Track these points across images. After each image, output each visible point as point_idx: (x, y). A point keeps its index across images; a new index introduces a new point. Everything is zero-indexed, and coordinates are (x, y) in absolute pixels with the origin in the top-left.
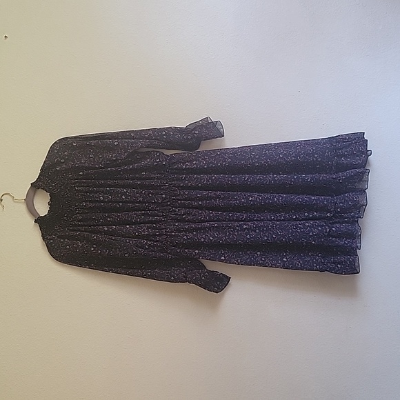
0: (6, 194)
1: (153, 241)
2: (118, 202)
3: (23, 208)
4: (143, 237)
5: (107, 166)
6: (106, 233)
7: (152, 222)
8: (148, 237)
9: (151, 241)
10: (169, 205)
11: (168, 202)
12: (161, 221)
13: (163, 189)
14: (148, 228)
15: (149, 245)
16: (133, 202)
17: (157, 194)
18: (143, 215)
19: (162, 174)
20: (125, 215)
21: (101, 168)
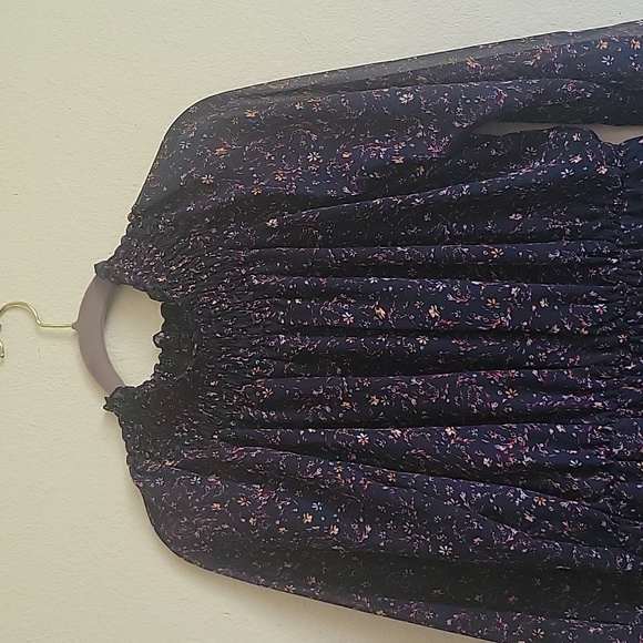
0: (13, 306)
1: (556, 493)
2: (412, 333)
3: (68, 355)
4: (514, 476)
5: (369, 189)
6: (364, 455)
7: (548, 417)
8: (532, 477)
9: (545, 491)
10: (625, 346)
11: (618, 331)
12: (588, 411)
13: (597, 280)
14: (534, 439)
15: (541, 513)
16: (472, 334)
17: (570, 299)
18: (512, 383)
19: (593, 218)
20: (440, 384)
21: (349, 199)
